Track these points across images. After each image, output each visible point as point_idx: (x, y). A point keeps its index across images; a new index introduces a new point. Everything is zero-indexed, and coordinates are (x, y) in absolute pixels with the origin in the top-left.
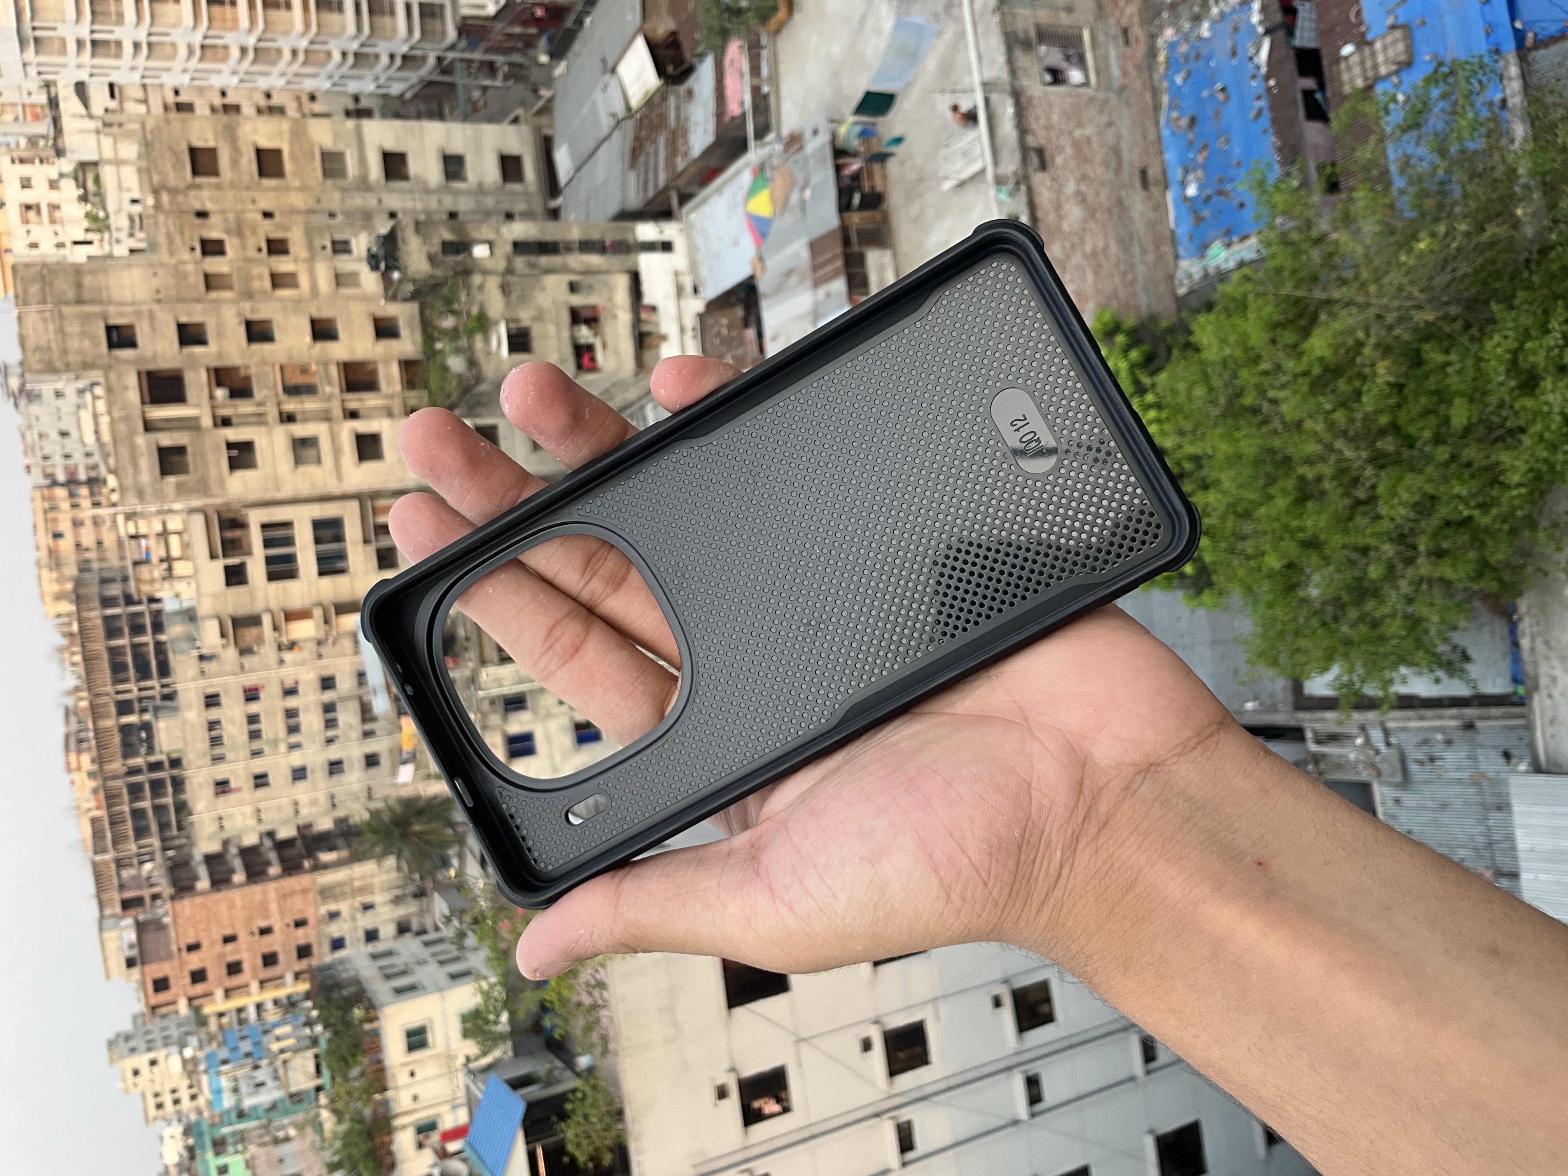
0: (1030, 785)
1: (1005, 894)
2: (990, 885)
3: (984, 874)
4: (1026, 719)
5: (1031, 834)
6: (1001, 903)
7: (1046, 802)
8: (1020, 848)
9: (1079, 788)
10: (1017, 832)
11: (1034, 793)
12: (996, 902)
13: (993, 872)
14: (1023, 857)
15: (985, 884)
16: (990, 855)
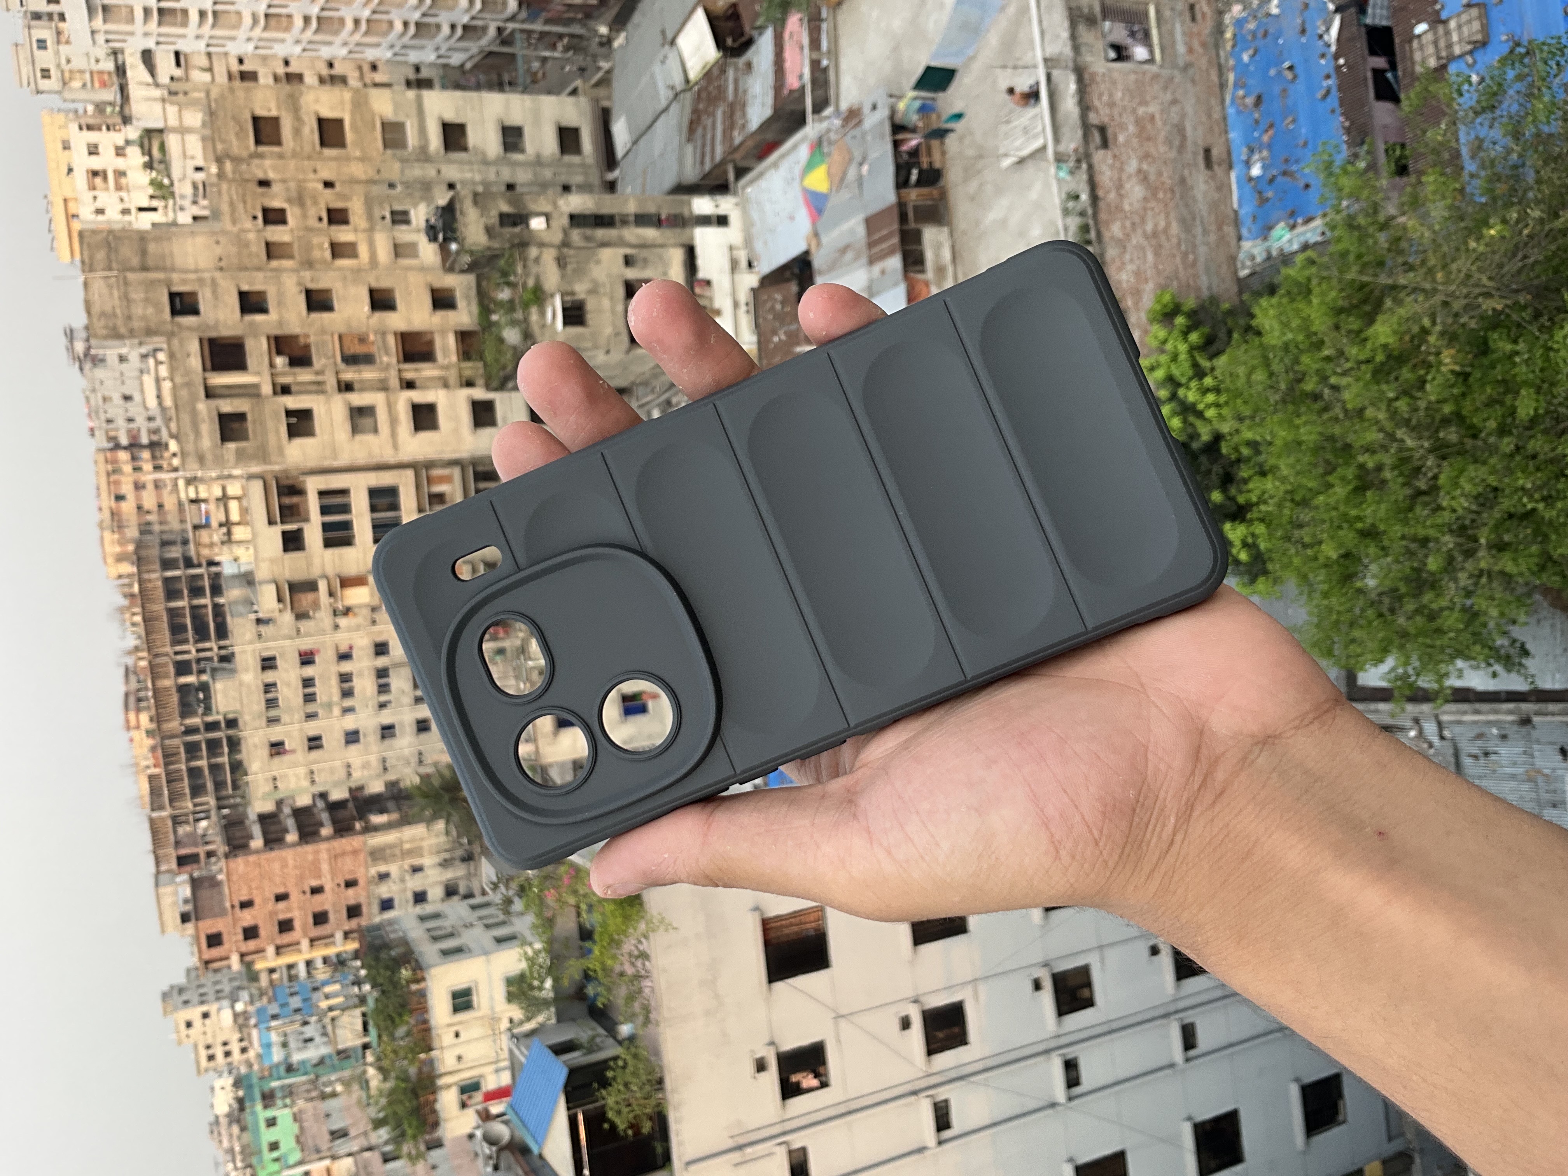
0: (1146, 748)
1: (1116, 857)
2: (1101, 844)
3: (1096, 833)
4: (1142, 685)
5: (1146, 797)
6: (1111, 865)
7: (1162, 767)
8: (1134, 810)
9: (1196, 754)
10: (1132, 794)
11: (1150, 756)
12: (1106, 863)
13: (1105, 831)
14: (1136, 819)
15: (1097, 844)
16: (1104, 814)
